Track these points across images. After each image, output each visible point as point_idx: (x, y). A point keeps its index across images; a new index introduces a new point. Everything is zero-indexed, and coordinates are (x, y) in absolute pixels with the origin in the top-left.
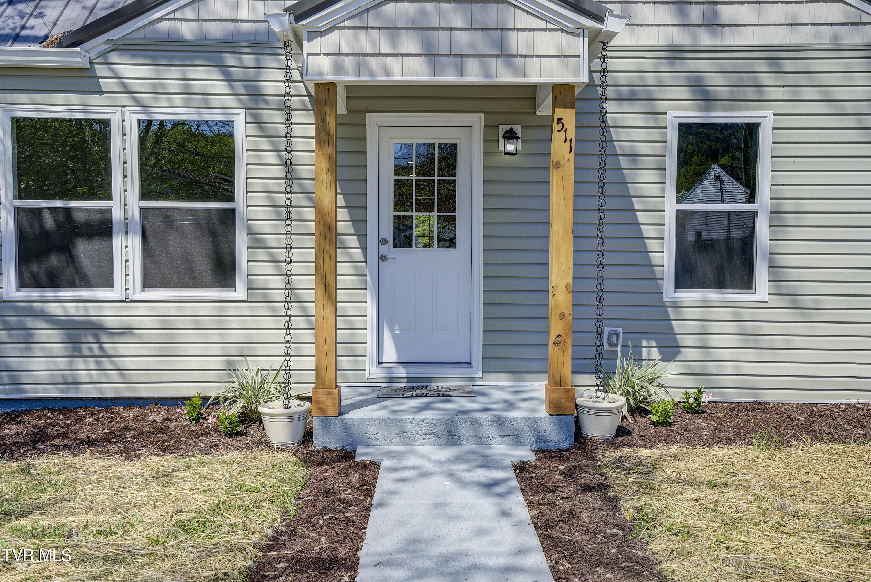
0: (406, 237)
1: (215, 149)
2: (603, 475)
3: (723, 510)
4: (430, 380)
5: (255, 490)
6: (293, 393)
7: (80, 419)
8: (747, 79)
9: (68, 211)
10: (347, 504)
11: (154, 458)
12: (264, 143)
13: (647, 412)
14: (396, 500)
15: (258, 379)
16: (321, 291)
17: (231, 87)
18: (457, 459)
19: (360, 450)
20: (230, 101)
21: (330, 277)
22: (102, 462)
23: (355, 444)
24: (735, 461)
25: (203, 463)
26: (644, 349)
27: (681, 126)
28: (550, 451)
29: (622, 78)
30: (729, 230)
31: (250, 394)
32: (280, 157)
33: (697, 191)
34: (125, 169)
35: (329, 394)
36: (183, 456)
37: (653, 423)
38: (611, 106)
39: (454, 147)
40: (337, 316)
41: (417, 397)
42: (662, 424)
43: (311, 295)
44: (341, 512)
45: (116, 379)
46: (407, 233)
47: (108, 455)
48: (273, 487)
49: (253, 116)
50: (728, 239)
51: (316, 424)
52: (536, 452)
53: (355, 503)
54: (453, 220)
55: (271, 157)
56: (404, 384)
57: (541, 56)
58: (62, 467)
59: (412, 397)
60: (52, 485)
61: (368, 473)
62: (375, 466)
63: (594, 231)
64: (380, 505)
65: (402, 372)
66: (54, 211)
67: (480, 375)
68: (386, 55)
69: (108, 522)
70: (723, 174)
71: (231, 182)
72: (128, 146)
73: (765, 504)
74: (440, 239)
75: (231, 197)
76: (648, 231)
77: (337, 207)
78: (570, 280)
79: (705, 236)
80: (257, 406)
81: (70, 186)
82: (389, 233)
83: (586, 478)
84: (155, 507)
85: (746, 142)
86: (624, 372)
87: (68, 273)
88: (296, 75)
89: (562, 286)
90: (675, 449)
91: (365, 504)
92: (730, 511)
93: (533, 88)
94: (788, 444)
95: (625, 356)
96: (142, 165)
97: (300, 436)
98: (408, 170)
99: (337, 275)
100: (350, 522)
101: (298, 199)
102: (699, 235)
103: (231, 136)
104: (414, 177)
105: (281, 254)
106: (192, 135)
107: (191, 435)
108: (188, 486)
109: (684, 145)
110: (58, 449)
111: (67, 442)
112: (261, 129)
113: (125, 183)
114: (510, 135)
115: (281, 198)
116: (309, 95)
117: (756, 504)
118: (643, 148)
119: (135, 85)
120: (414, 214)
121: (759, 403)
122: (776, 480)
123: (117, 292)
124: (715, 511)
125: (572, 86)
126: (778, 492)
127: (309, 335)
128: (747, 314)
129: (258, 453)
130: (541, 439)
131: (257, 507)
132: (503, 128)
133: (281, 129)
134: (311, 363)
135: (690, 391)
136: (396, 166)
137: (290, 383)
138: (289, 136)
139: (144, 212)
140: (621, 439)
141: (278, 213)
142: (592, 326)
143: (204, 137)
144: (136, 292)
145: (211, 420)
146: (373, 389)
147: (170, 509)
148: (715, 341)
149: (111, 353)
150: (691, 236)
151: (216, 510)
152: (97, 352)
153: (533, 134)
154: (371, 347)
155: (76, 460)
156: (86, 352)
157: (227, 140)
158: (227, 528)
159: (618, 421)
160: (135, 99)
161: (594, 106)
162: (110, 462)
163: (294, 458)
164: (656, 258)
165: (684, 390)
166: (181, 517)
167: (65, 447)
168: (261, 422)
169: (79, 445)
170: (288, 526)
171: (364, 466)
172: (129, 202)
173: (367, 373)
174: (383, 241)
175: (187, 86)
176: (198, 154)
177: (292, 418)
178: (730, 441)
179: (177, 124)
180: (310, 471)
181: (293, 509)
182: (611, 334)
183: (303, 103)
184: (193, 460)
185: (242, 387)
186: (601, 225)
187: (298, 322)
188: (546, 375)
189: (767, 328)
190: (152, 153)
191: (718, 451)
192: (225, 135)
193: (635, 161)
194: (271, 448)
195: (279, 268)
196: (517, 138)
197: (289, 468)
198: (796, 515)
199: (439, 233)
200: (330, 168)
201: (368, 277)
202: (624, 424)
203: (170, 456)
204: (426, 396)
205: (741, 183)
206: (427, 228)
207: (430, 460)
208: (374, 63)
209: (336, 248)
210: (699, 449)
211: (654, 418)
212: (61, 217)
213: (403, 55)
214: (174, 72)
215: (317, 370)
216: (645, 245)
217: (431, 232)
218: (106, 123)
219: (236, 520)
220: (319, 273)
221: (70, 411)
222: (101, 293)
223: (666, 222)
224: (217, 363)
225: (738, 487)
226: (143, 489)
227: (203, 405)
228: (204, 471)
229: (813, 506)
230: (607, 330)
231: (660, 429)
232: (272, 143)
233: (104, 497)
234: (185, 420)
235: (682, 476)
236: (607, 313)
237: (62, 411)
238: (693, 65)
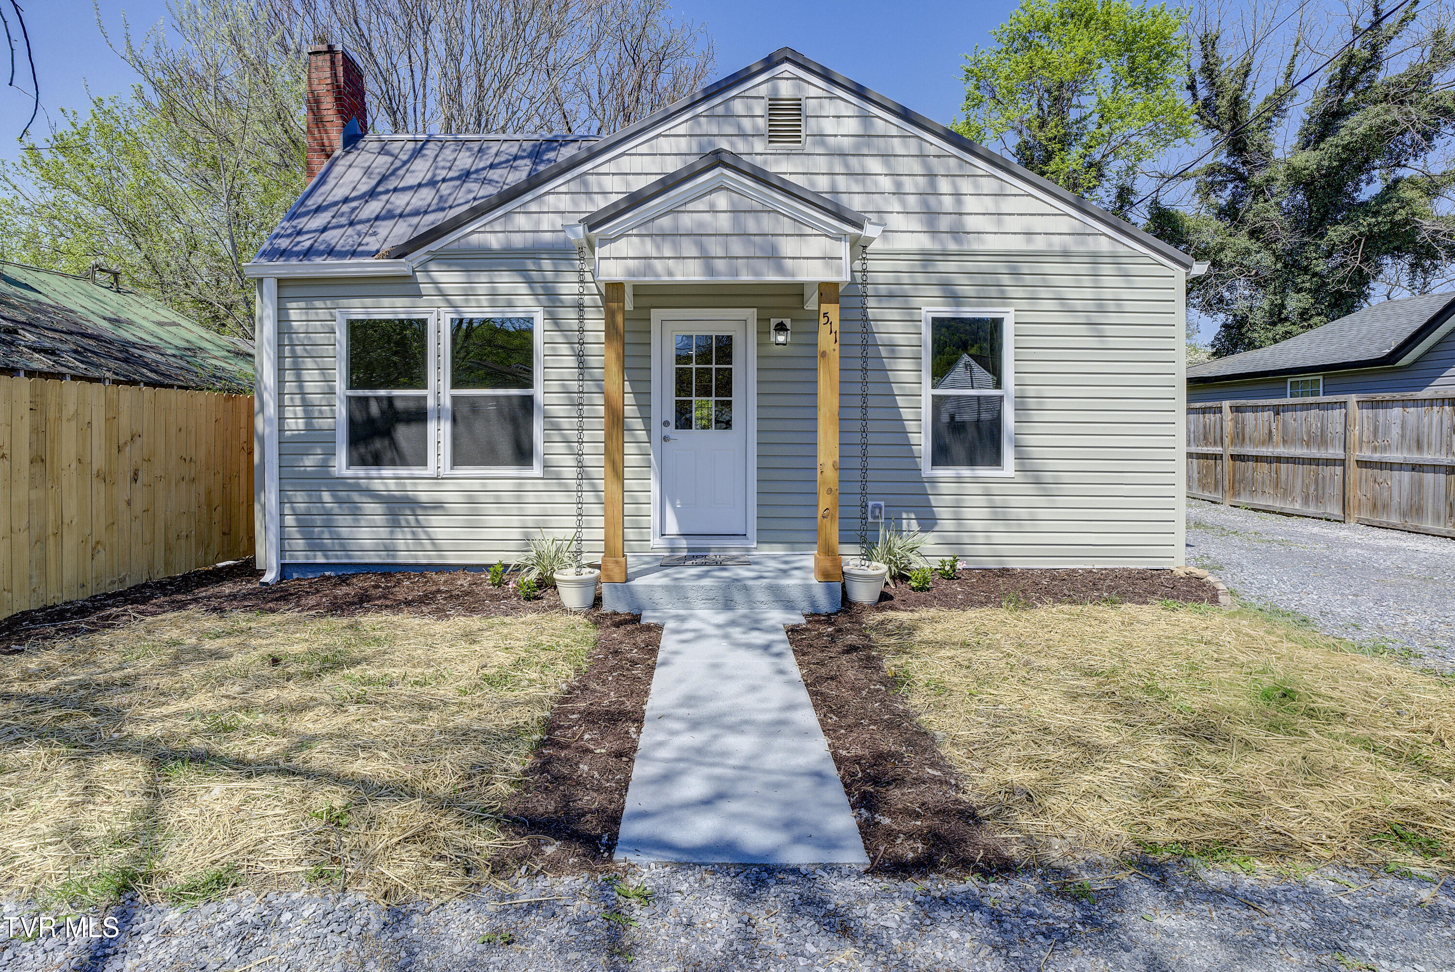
0: (687, 419)
1: (517, 342)
2: (867, 636)
3: (975, 667)
4: (708, 550)
5: (550, 648)
6: (584, 562)
7: (399, 582)
8: (989, 279)
9: (390, 399)
10: (634, 663)
11: (462, 619)
12: (558, 337)
13: (908, 578)
14: (678, 660)
15: (553, 549)
16: (610, 469)
17: (531, 288)
18: (733, 623)
19: (644, 614)
20: (529, 300)
21: (617, 457)
22: (417, 621)
23: (641, 609)
24: (986, 622)
25: (504, 624)
26: (904, 521)
27: (934, 320)
28: (819, 615)
29: (881, 278)
30: (979, 413)
31: (546, 562)
32: (573, 349)
33: (950, 378)
34: (439, 362)
35: (617, 562)
36: (487, 617)
37: (913, 589)
38: (871, 302)
39: (730, 338)
40: (624, 491)
41: (697, 565)
42: (921, 589)
43: (600, 472)
44: (628, 669)
45: (429, 548)
46: (688, 416)
47: (423, 614)
48: (567, 646)
49: (549, 313)
50: (978, 421)
51: (605, 590)
52: (806, 616)
53: (643, 661)
54: (729, 403)
55: (564, 349)
56: (685, 554)
57: (808, 258)
58: (384, 625)
59: (693, 565)
60: (376, 640)
61: (652, 634)
62: (659, 628)
63: (858, 414)
64: (664, 664)
65: (683, 543)
66: (378, 399)
67: (755, 545)
68: (669, 258)
69: (423, 674)
70: (973, 363)
71: (530, 372)
72: (442, 342)
73: (1012, 660)
74: (717, 422)
75: (530, 385)
76: (906, 414)
77: (624, 393)
78: (837, 458)
79: (958, 418)
80: (552, 573)
81: (393, 377)
82: (671, 416)
83: (852, 639)
84: (463, 662)
85: (992, 334)
86: (886, 542)
87: (388, 455)
88: (588, 277)
89: (829, 464)
90: (933, 612)
91: (650, 662)
92: (981, 667)
93: (801, 285)
94: (1034, 606)
95: (887, 528)
96: (453, 358)
97: (591, 600)
98: (689, 359)
99: (624, 454)
100: (636, 679)
101: (589, 386)
102: (952, 417)
103: (531, 331)
104: (694, 366)
105: (573, 435)
106: (496, 331)
107: (494, 598)
108: (492, 644)
109: (937, 337)
110: (381, 608)
111: (388, 603)
112: (557, 324)
113: (439, 373)
114: (781, 328)
115: (574, 386)
116: (600, 294)
117: (1005, 660)
118: (900, 339)
119: (448, 288)
120: (694, 398)
121: (1008, 570)
122: (1023, 638)
123: (430, 470)
124: (969, 667)
125: (836, 285)
126: (1024, 649)
127: (597, 509)
128: (995, 488)
129: (554, 614)
130: (813, 603)
131: (553, 664)
132: (774, 322)
133: (575, 324)
134: (600, 534)
135: (946, 558)
136: (678, 356)
137: (581, 552)
138: (582, 330)
139: (455, 399)
140: (884, 603)
141: (571, 399)
142: (857, 500)
143: (508, 333)
144: (446, 469)
145: (511, 585)
146: (656, 558)
147: (476, 664)
148: (967, 513)
149: (425, 524)
150: (945, 418)
151: (516, 666)
152: (413, 524)
153: (802, 326)
154: (654, 520)
155: (395, 618)
156: (403, 524)
157: (526, 335)
158: (526, 683)
159: (881, 587)
160: (448, 301)
161: (856, 302)
162: (424, 621)
163: (586, 620)
164: (914, 438)
165: (941, 558)
166: (486, 671)
167: (387, 606)
168: (555, 587)
169: (398, 605)
170: (580, 681)
171: (649, 628)
172: (442, 391)
173: (651, 543)
174: (666, 424)
175: (494, 288)
176: (502, 347)
177: (583, 584)
178: (982, 604)
179: (485, 321)
180: (600, 632)
181: (584, 666)
182: (874, 507)
183: (594, 300)
184: (496, 620)
185: (539, 556)
186: (864, 408)
187: (588, 497)
188: (816, 546)
189: (1014, 501)
190: (462, 348)
191: (972, 613)
192: (524, 331)
193: (893, 351)
194: (565, 611)
195: (570, 448)
196: (787, 330)
197: (581, 629)
198: (1040, 669)
199: (717, 416)
200: (618, 357)
201: (652, 457)
202: (887, 590)
203: (475, 617)
204: (705, 564)
205: (989, 371)
206: (705, 412)
207: (709, 623)
208: (658, 265)
209: (623, 430)
210: (954, 612)
211: (914, 584)
212: (385, 404)
213: (684, 258)
214: (483, 277)
215: (606, 541)
216: (904, 426)
217: (709, 415)
218: (423, 322)
219: (534, 676)
220: (607, 452)
221: (390, 574)
222: (417, 471)
223: (923, 406)
224: (516, 534)
225: (989, 647)
226: (453, 645)
227: (504, 571)
228: (505, 631)
229: (1054, 661)
230: (870, 504)
231: (919, 594)
232: (566, 336)
233: (419, 652)
234: (489, 585)
235: (939, 638)
236: (871, 487)
237: (383, 575)
238: (942, 266)
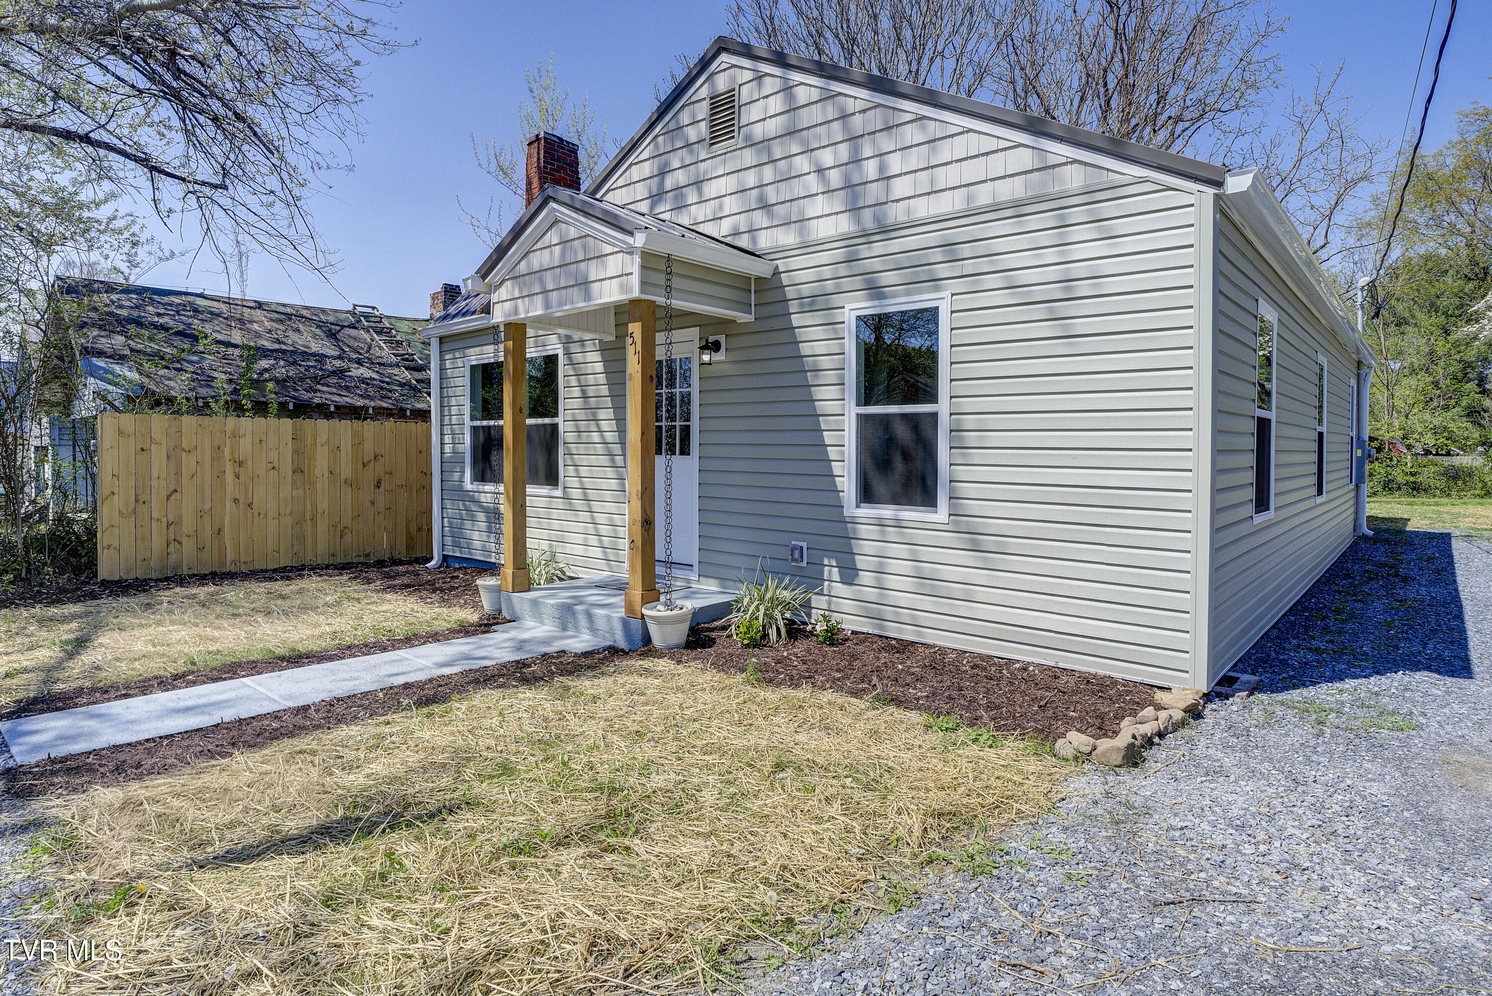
26: (826, 568)
27: (859, 319)
75: (555, 413)
76: (829, 437)
112: (570, 359)
157: (554, 371)
164: (837, 468)
192: (553, 368)
216: (826, 453)
223: (847, 428)
232: (575, 369)
